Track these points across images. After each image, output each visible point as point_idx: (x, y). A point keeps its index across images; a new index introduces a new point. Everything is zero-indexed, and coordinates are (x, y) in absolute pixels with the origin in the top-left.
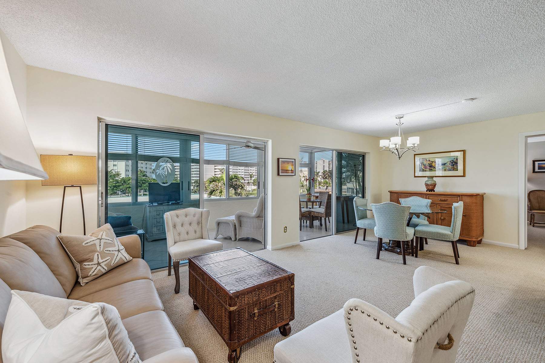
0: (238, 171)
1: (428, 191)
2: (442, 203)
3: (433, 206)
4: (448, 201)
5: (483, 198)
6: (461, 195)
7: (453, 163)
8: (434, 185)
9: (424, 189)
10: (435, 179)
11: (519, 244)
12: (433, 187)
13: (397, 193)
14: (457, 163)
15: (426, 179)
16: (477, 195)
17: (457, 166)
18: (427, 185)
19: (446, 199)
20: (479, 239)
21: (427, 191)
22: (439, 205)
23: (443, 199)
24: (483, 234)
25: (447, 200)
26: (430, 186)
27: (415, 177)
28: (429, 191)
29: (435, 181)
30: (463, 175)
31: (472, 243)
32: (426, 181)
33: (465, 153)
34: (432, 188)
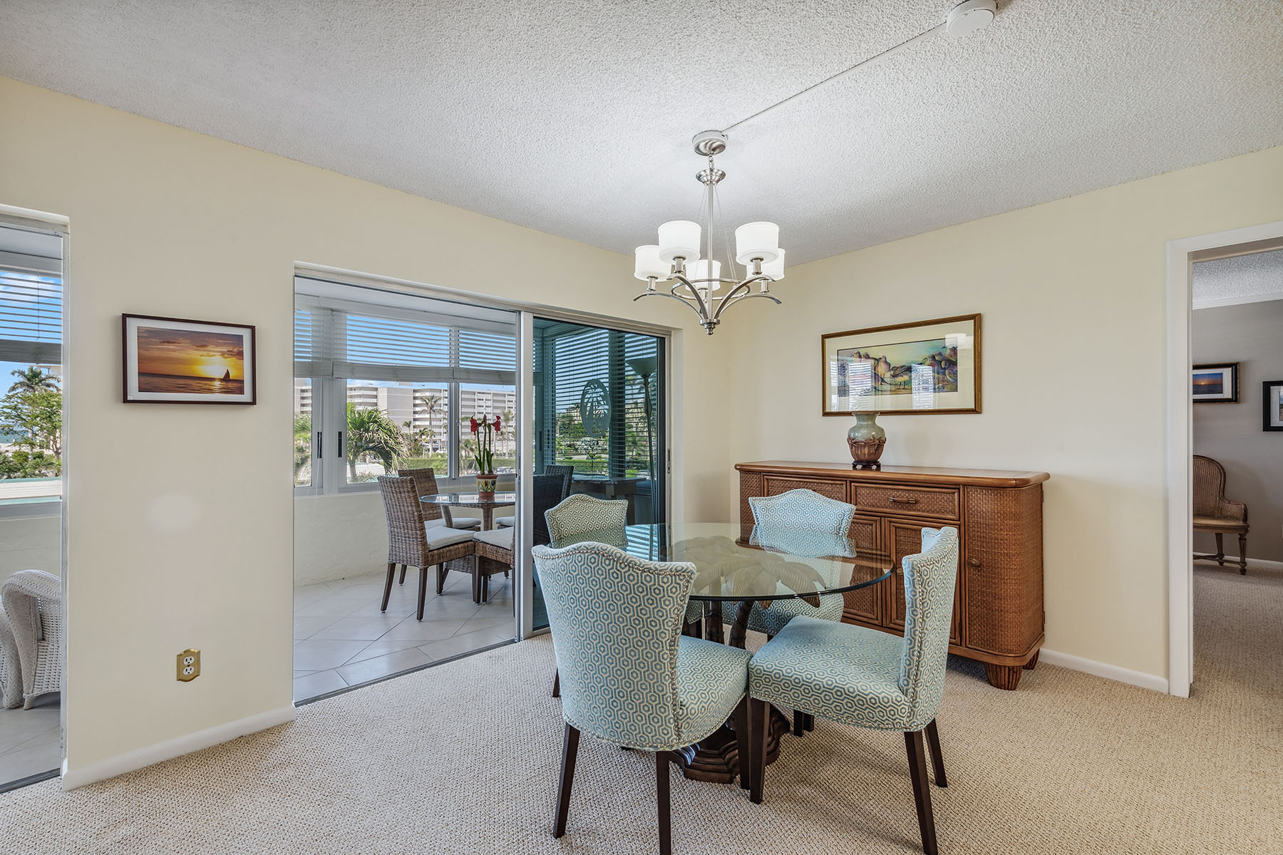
0: (477, 403)
1: (859, 467)
2: (900, 512)
3: (872, 525)
4: (919, 506)
5: (1042, 492)
6: (964, 486)
7: (941, 362)
8: (878, 445)
9: (843, 460)
10: (879, 421)
11: (1168, 676)
12: (872, 451)
13: (760, 472)
14: (954, 364)
15: (853, 421)
16: (1021, 484)
17: (955, 374)
18: (853, 443)
19: (911, 497)
20: (1030, 656)
21: (854, 467)
22: (890, 522)
23: (904, 496)
24: (1043, 630)
25: (917, 502)
26: (864, 447)
27: (826, 414)
28: (864, 468)
29: (882, 430)
30: (973, 407)
31: (1004, 676)
32: (853, 430)
33: (980, 327)
34: (869, 454)
